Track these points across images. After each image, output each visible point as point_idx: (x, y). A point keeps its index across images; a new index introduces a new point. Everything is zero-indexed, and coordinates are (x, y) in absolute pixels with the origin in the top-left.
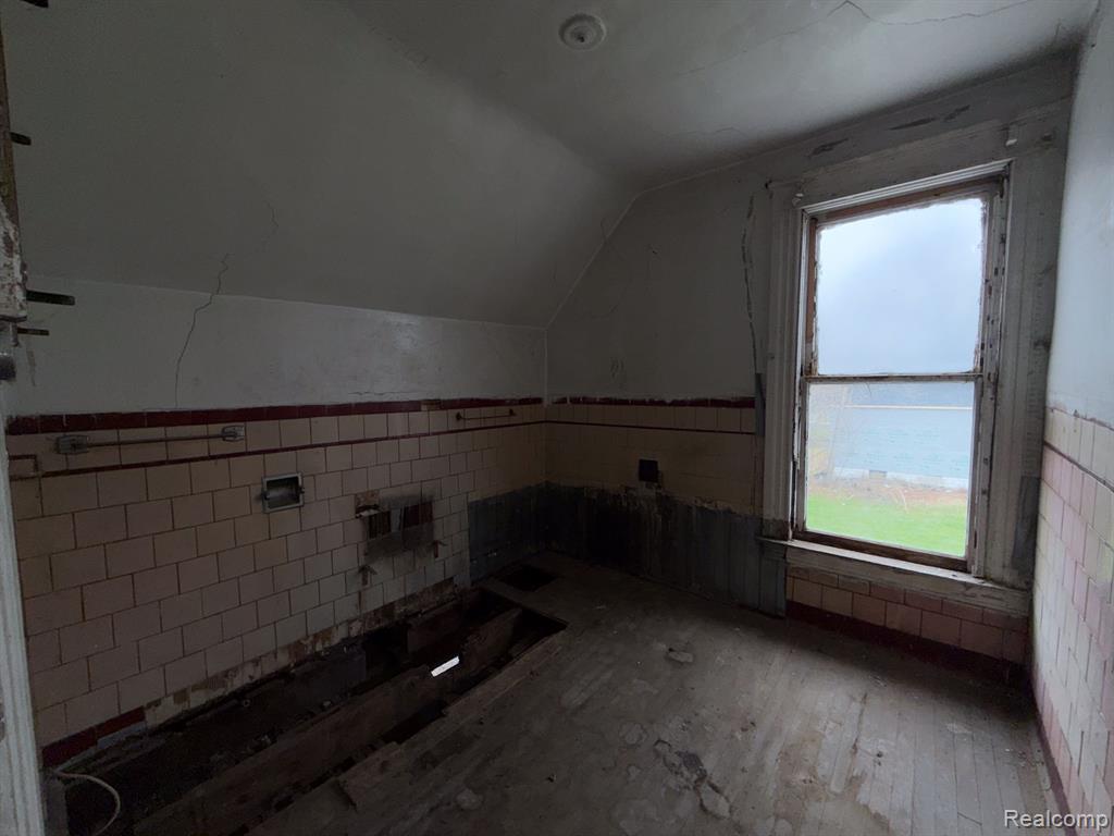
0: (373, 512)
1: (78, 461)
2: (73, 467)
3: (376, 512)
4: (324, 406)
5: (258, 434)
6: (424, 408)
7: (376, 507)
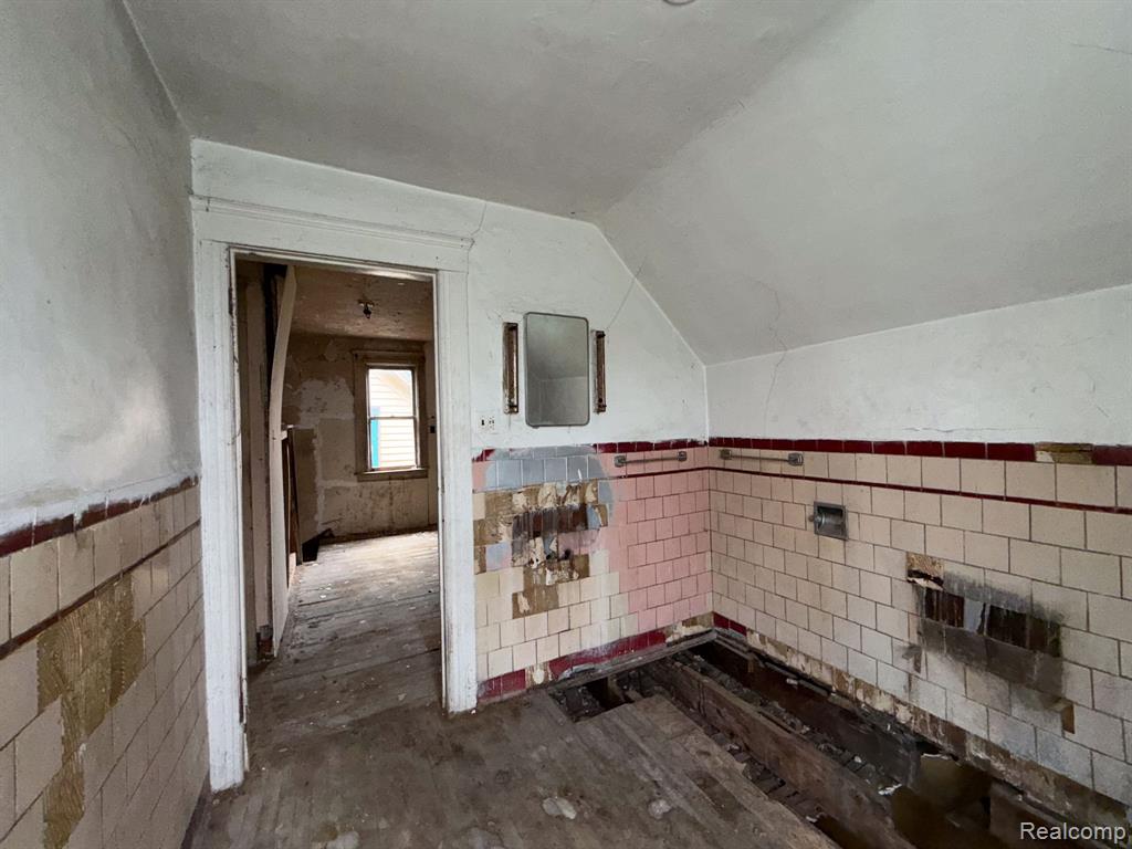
0: (934, 586)
1: (730, 464)
2: (726, 467)
3: (939, 588)
4: (870, 442)
5: (814, 462)
6: (1041, 456)
7: (937, 580)
